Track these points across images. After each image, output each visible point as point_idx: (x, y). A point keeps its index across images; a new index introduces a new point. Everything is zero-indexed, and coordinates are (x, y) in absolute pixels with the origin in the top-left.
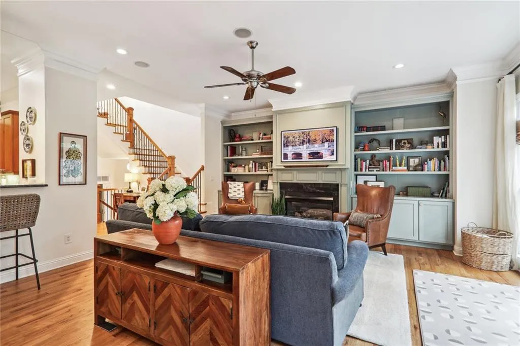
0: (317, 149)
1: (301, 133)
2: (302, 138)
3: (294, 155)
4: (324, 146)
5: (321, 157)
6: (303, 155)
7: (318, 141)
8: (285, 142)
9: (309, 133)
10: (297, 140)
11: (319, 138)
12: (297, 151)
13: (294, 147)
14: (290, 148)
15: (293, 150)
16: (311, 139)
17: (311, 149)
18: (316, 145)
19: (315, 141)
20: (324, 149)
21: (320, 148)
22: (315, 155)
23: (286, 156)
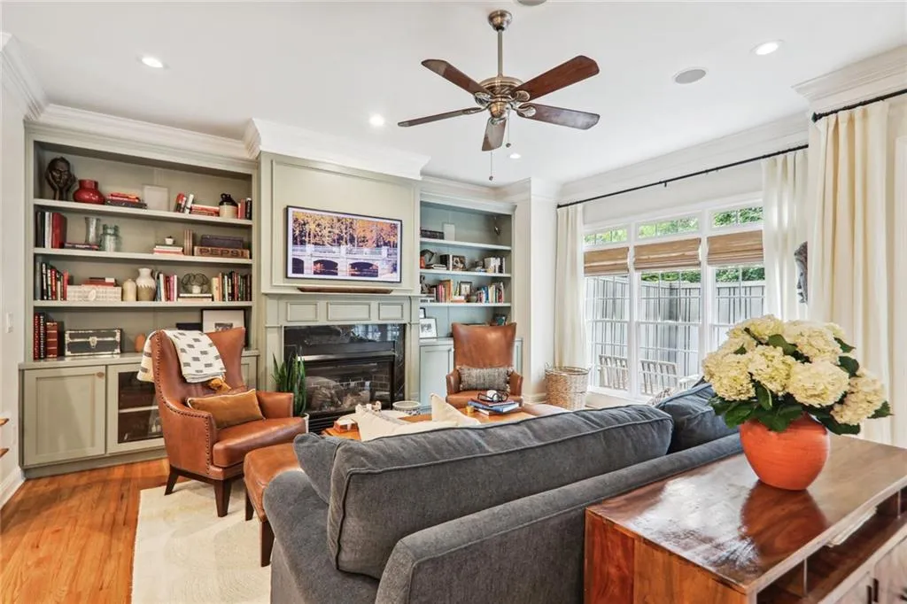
0: (368, 257)
1: (335, 220)
2: (337, 231)
3: (319, 265)
4: (380, 253)
5: (375, 273)
6: (338, 267)
7: (370, 242)
8: (297, 233)
9: (351, 223)
10: (325, 232)
11: (372, 236)
12: (328, 257)
13: (320, 248)
14: (309, 248)
15: (318, 254)
16: (355, 236)
17: (357, 256)
18: (366, 250)
19: (364, 240)
20: (380, 259)
21: (374, 257)
22: (362, 268)
23: (298, 266)
